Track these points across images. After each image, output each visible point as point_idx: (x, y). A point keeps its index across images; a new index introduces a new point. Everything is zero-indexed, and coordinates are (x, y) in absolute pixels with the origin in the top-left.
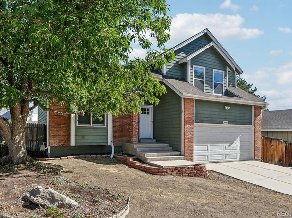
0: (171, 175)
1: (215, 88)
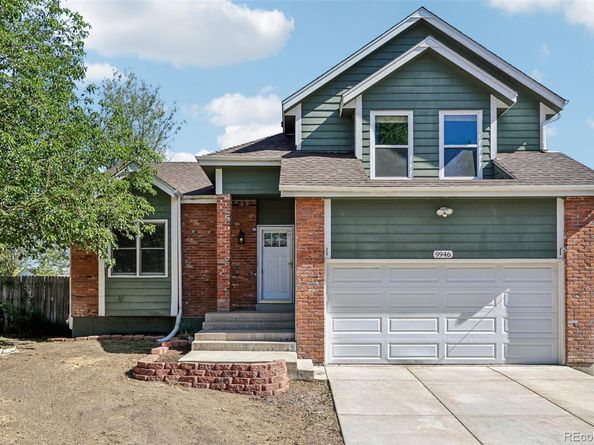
0: (164, 380)
1: (445, 164)
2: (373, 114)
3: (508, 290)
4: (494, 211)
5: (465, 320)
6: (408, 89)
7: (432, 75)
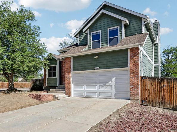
2: (91, 33)
3: (115, 77)
4: (110, 55)
5: (104, 86)
6: (100, 24)
7: (105, 19)
